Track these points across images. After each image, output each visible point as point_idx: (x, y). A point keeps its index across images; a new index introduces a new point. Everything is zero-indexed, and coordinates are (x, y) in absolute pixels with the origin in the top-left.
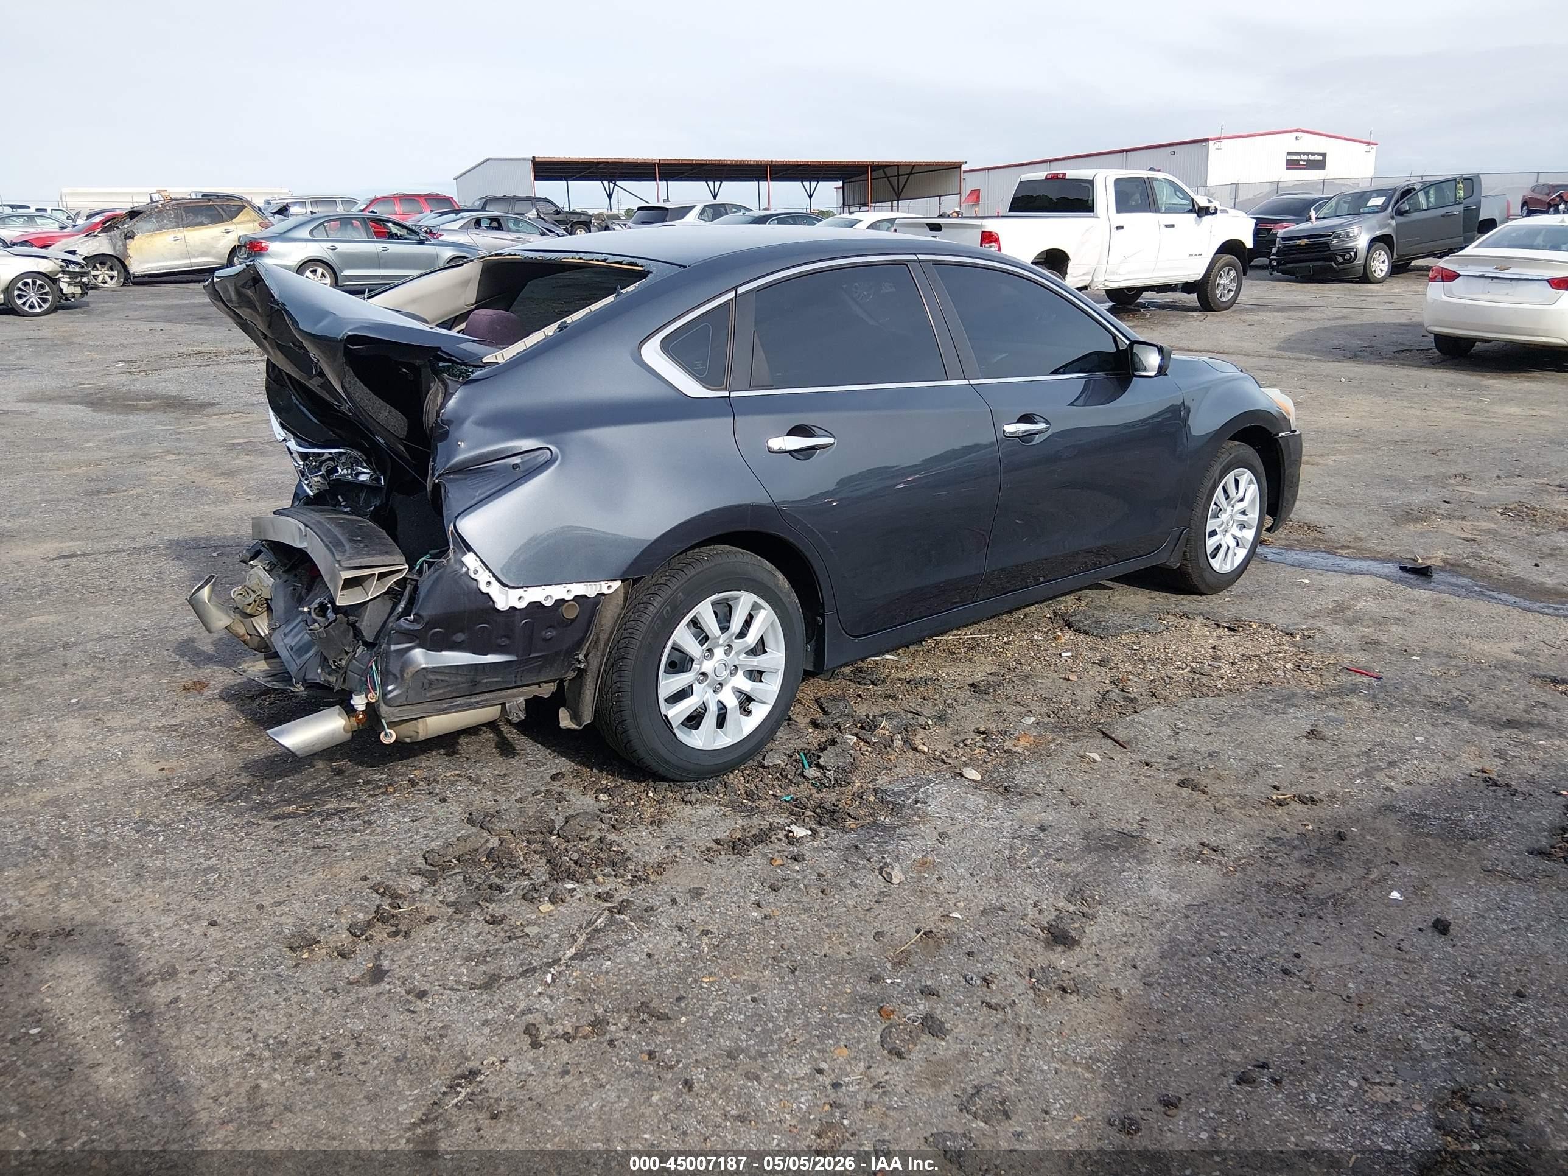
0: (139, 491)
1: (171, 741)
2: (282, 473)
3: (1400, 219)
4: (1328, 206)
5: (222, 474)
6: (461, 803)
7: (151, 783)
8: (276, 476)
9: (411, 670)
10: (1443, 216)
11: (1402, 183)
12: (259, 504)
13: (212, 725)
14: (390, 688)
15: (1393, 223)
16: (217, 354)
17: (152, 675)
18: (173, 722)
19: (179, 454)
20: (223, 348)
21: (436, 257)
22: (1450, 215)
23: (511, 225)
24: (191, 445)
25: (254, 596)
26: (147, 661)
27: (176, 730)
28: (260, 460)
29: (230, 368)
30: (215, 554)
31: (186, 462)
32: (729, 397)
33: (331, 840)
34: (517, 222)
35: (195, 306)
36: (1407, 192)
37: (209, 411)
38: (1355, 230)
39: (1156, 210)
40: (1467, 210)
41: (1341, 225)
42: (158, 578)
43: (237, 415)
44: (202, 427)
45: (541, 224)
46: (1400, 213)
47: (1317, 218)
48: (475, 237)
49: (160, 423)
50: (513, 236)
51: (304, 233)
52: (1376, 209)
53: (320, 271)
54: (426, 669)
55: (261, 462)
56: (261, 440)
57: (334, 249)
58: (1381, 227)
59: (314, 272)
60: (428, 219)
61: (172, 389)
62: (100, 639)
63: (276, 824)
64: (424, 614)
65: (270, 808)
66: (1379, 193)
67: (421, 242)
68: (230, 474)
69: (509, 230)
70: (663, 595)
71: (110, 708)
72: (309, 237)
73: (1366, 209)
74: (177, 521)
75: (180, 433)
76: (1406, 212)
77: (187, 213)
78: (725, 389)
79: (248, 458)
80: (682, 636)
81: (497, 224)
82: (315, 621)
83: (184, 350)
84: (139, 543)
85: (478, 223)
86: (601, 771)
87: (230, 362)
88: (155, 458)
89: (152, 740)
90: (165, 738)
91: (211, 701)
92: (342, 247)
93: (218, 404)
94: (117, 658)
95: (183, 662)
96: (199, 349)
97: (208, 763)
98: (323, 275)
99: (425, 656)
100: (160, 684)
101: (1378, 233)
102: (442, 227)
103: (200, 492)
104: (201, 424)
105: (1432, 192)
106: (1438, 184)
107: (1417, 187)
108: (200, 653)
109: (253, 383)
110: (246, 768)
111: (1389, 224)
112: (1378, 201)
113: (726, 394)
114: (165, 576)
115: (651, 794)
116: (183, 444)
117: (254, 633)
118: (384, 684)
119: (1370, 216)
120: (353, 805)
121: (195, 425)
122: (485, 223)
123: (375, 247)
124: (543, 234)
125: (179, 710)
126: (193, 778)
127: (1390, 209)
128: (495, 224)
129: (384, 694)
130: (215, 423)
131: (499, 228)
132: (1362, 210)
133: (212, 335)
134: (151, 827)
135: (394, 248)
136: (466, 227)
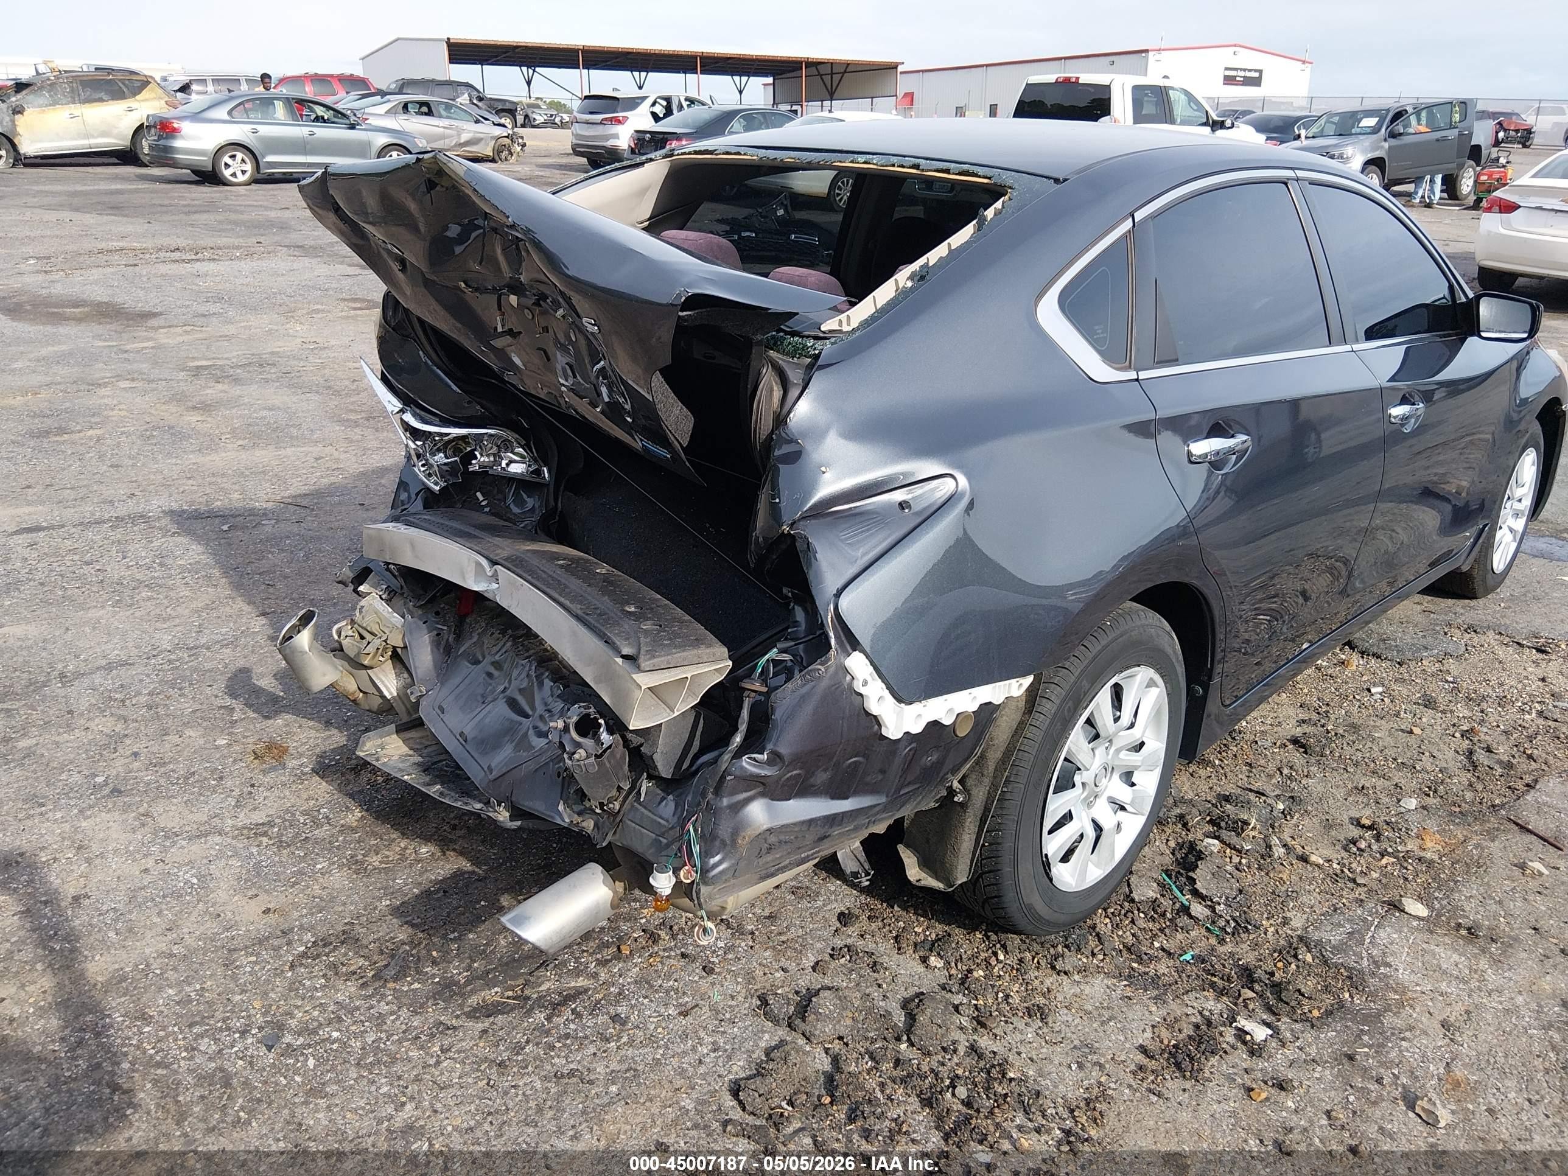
0: (99, 432)
1: (263, 853)
2: (270, 409)
3: (1393, 142)
4: (1317, 124)
5: (194, 408)
6: (736, 975)
7: (260, 942)
8: (264, 413)
9: (750, 833)
10: (1438, 140)
11: (1394, 106)
12: (258, 453)
13: (317, 824)
14: (713, 861)
15: (1386, 145)
16: (144, 251)
17: (201, 731)
18: (259, 817)
19: (133, 380)
20: (149, 244)
21: (369, 144)
22: (1444, 139)
23: (443, 113)
24: (145, 367)
25: (377, 642)
26: (188, 706)
27: (265, 834)
28: (236, 391)
29: (163, 269)
30: (225, 528)
31: (145, 392)
32: (1137, 380)
33: (579, 1059)
34: (448, 107)
35: (99, 193)
36: (1399, 115)
37: (153, 322)
38: (1349, 151)
39: (1171, 120)
40: (1461, 134)
41: (1335, 146)
42: (161, 565)
43: (188, 328)
44: (150, 344)
45: (474, 111)
46: (1393, 135)
47: (1307, 138)
48: (403, 123)
49: (99, 337)
50: (445, 122)
51: (222, 113)
52: (1369, 130)
53: (240, 156)
54: (770, 830)
55: (238, 392)
56: (229, 362)
57: (255, 132)
58: (1374, 150)
59: (233, 157)
60: (346, 101)
61: (100, 294)
62: (109, 667)
63: (480, 1026)
64: (783, 750)
65: (462, 995)
66: (1369, 113)
67: (352, 127)
68: (205, 408)
69: (440, 116)
70: (1063, 684)
71: (159, 794)
72: (227, 118)
73: (1358, 130)
74: (159, 477)
75: (126, 351)
76: (1401, 134)
78: (1129, 368)
79: (220, 386)
80: (1076, 741)
81: (427, 109)
82: (579, 745)
83: (103, 245)
84: (122, 511)
85: (405, 107)
86: (905, 908)
87: (158, 261)
88: (105, 385)
89: (236, 854)
90: (254, 850)
91: (300, 778)
92: (265, 130)
93: (161, 314)
94: (143, 699)
95: (238, 705)
96: (121, 244)
97: (332, 899)
98: (243, 161)
99: (769, 810)
100: (217, 748)
101: (1370, 156)
102: (367, 110)
103: (177, 435)
104: (149, 339)
105: (1424, 114)
106: (1430, 107)
107: (1410, 109)
108: (258, 691)
109: (194, 287)
110: (397, 911)
111: (1382, 147)
112: (1370, 122)
113: (1132, 375)
114: (169, 561)
115: (1001, 957)
116: (135, 366)
117: (371, 690)
118: (706, 854)
119: (1361, 137)
120: (581, 982)
121: (140, 341)
122: (416, 108)
123: (299, 131)
124: (477, 122)
125: (261, 794)
126: (322, 931)
127: (1383, 130)
128: (425, 109)
129: (704, 871)
130: (163, 337)
131: (430, 113)
132: (1353, 131)
133: (130, 228)
134: (288, 1039)
135: (323, 132)
136: (393, 111)
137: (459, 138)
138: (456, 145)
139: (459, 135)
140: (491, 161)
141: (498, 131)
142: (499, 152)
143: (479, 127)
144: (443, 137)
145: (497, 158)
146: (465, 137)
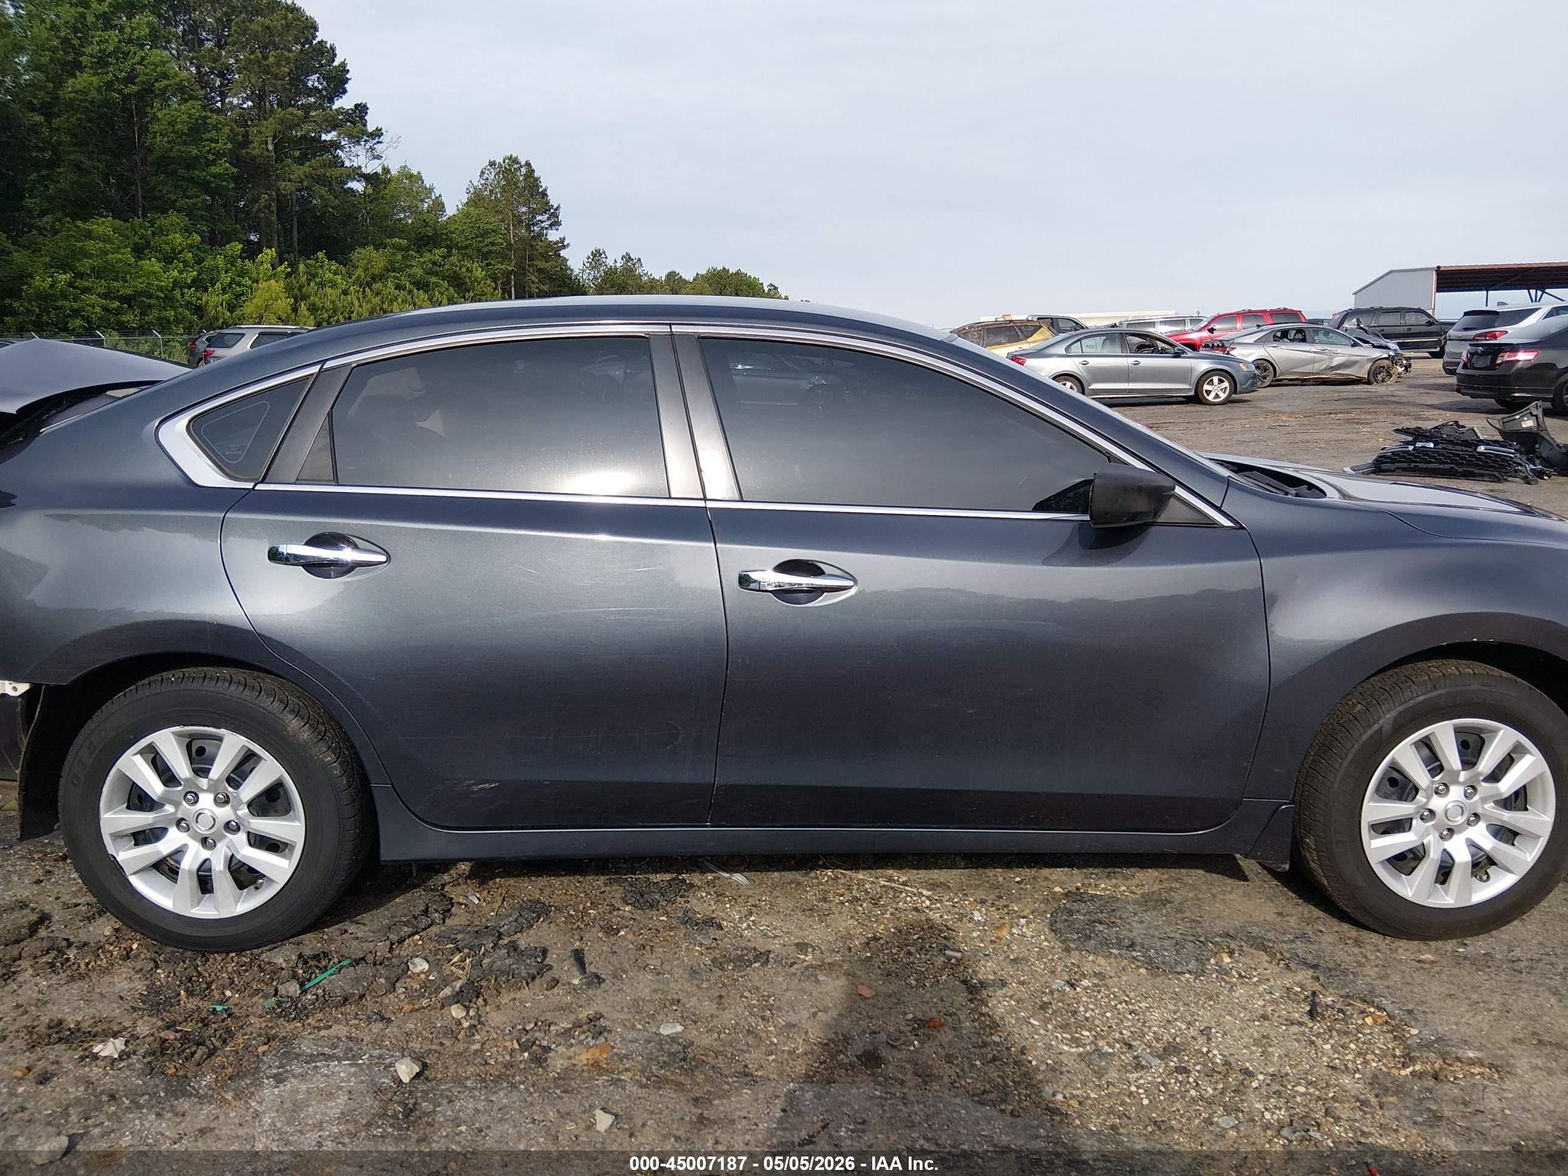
21: (1191, 370)
23: (1320, 337)
32: (252, 489)
34: (1327, 334)
45: (1354, 335)
48: (1272, 350)
50: (1319, 348)
51: (1061, 349)
57: (1085, 364)
67: (1177, 355)
69: (1315, 342)
72: (1064, 352)
77: (988, 333)
81: (1302, 336)
85: (1282, 335)
92: (1094, 362)
102: (1236, 341)
113: (248, 485)
122: (1292, 335)
123: (1127, 362)
124: (1355, 345)
128: (1299, 336)
131: (1304, 340)
135: (1148, 362)
136: (1264, 339)
137: (1331, 362)
138: (1326, 369)
139: (1331, 359)
140: (1365, 383)
141: (1377, 354)
142: (1375, 375)
143: (1356, 351)
144: (1313, 361)
145: (1372, 379)
146: (1337, 361)
